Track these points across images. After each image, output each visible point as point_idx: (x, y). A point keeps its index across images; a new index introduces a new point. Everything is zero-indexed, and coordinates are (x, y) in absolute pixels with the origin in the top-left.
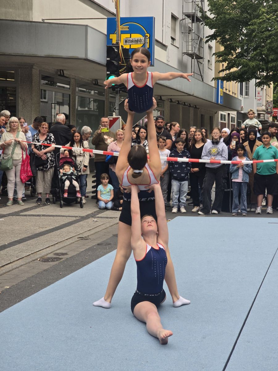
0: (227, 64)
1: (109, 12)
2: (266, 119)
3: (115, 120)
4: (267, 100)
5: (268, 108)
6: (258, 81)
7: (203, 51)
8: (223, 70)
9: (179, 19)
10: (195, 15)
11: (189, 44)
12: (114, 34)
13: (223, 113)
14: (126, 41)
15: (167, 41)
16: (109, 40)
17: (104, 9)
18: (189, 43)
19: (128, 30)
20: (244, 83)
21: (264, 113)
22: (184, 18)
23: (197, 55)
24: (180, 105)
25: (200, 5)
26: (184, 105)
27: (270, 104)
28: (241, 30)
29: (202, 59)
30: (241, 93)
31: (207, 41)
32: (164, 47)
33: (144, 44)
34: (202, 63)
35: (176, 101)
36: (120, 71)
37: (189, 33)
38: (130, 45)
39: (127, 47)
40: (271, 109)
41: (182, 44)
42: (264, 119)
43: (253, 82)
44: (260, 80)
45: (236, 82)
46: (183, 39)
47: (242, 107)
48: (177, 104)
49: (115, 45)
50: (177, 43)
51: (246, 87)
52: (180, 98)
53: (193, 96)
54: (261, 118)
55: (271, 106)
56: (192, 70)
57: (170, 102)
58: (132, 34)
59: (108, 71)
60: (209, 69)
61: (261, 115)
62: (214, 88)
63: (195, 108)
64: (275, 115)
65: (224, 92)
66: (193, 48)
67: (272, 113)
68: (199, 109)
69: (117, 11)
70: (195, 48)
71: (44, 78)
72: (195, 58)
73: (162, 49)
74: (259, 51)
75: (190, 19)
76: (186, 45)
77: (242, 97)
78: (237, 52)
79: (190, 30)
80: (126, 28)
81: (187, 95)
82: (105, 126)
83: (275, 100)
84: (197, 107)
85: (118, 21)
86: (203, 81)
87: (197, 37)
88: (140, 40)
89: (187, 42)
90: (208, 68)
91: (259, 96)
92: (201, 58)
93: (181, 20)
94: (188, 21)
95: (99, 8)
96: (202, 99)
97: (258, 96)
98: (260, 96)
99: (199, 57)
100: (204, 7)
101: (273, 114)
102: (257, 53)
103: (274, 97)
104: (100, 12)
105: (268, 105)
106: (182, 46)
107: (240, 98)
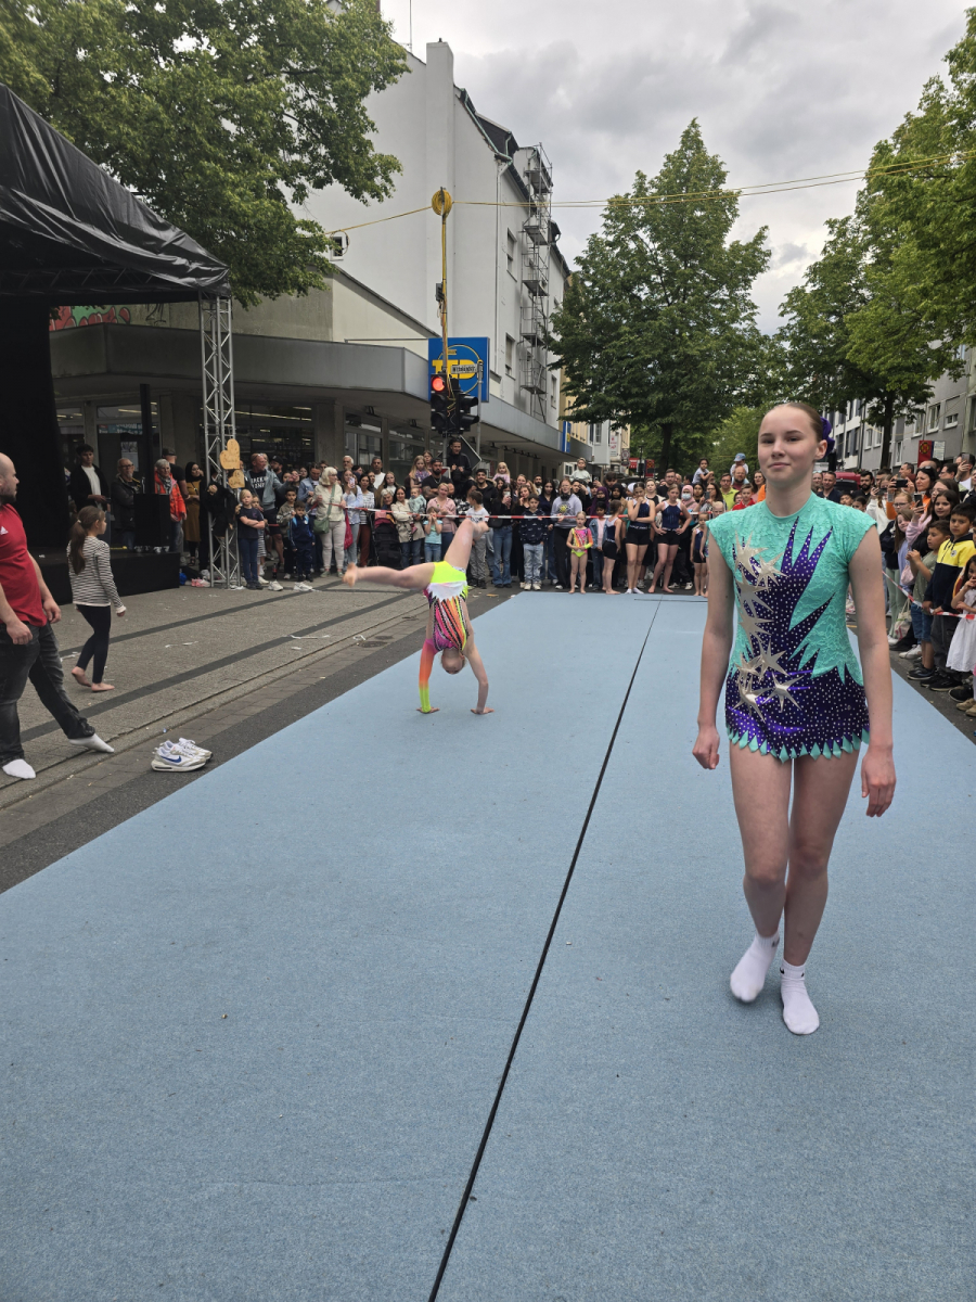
0: (576, 399)
1: (428, 331)
4: (623, 448)
5: (624, 458)
6: (615, 422)
7: (545, 383)
8: (570, 408)
9: (516, 342)
10: (536, 337)
11: (529, 375)
12: (438, 359)
13: (569, 464)
14: (454, 370)
15: (501, 371)
16: (432, 368)
18: (529, 373)
19: (456, 354)
20: (595, 425)
22: (522, 340)
23: (538, 389)
25: (542, 324)
26: (521, 455)
27: (626, 452)
28: (594, 356)
29: (544, 395)
30: (591, 439)
32: (497, 378)
33: (475, 374)
34: (544, 400)
36: (448, 407)
37: (528, 361)
38: (460, 375)
39: (455, 376)
40: (628, 459)
41: (520, 374)
43: (606, 424)
45: (586, 423)
46: (521, 368)
47: (593, 456)
48: (513, 452)
49: (440, 374)
50: (513, 373)
51: (598, 429)
53: (533, 442)
55: (627, 455)
56: (531, 409)
58: (460, 360)
59: (432, 408)
60: (552, 406)
62: (559, 432)
63: (534, 458)
64: (633, 466)
65: (572, 439)
66: (533, 380)
67: (629, 463)
68: (540, 459)
69: (444, 330)
70: (535, 379)
71: (349, 416)
72: (535, 393)
73: (497, 381)
75: (530, 342)
76: (525, 376)
77: (593, 443)
79: (530, 356)
80: (454, 352)
83: (633, 447)
84: (538, 456)
85: (445, 343)
86: (545, 422)
87: (537, 365)
88: (471, 368)
89: (526, 372)
90: (552, 404)
91: (613, 442)
92: (544, 393)
93: (518, 344)
94: (527, 344)
97: (611, 442)
99: (540, 392)
101: (630, 465)
102: (615, 386)
103: (631, 444)
104: (418, 331)
105: (624, 454)
106: (520, 377)
107: (589, 444)
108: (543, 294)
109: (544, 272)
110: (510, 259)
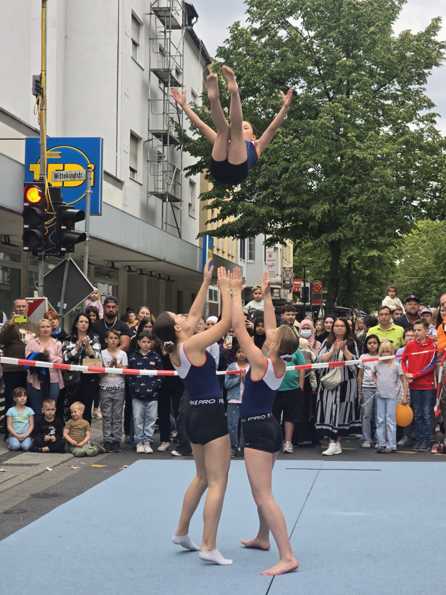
0: (221, 211)
1: (29, 128)
2: (282, 297)
3: (38, 303)
4: (284, 266)
5: (286, 280)
6: (269, 236)
7: (181, 190)
8: (213, 220)
9: (143, 141)
10: (169, 134)
11: (159, 179)
12: (37, 163)
13: (214, 288)
14: (56, 176)
15: (124, 175)
16: (28, 174)
17: (21, 123)
18: (159, 176)
19: (60, 157)
20: (247, 240)
21: (279, 287)
22: (150, 138)
23: (171, 196)
24: (144, 276)
25: (176, 119)
26: (150, 276)
27: (288, 272)
29: (180, 203)
30: (243, 256)
31: (188, 175)
32: (118, 183)
33: (84, 181)
34: (179, 209)
35: (137, 269)
36: (46, 223)
37: (158, 162)
38: (63, 182)
39: (57, 184)
40: (290, 281)
41: (148, 178)
42: (280, 296)
43: (260, 238)
44: (272, 236)
45: (234, 239)
46: (149, 171)
47: (244, 278)
48: (139, 274)
49: (37, 181)
50: (139, 177)
51: (250, 245)
52: (143, 265)
53: (164, 261)
54: (275, 295)
55: (290, 275)
56: (162, 220)
57: (128, 271)
58: (65, 165)
59: (25, 223)
60: (190, 217)
61: (275, 291)
62: (198, 249)
63: (167, 280)
64: (296, 289)
65: (214, 255)
66: (166, 185)
67: (292, 286)
68: (175, 282)
69: (42, 127)
70: (168, 184)
72: (167, 200)
73: (116, 186)
74: (270, 190)
75: (161, 140)
76: (154, 181)
77: (244, 262)
78: (235, 191)
79: (161, 157)
80: (56, 155)
81: (155, 260)
82: (21, 313)
83: (296, 266)
84: (171, 279)
85: (44, 144)
86: (180, 237)
87: (170, 168)
88: (80, 174)
89: (155, 175)
90: (189, 215)
91: (271, 260)
92: (178, 201)
93: (146, 142)
94: (158, 142)
95: (13, 122)
96: (180, 266)
97: (268, 260)
98: (273, 260)
99: (174, 200)
100: (182, 121)
101: (293, 288)
102: (268, 194)
103: (295, 261)
104: (14, 128)
105: (286, 274)
106: (148, 181)
107: (240, 263)
108: (176, 84)
109: (178, 59)
110: (135, 44)
